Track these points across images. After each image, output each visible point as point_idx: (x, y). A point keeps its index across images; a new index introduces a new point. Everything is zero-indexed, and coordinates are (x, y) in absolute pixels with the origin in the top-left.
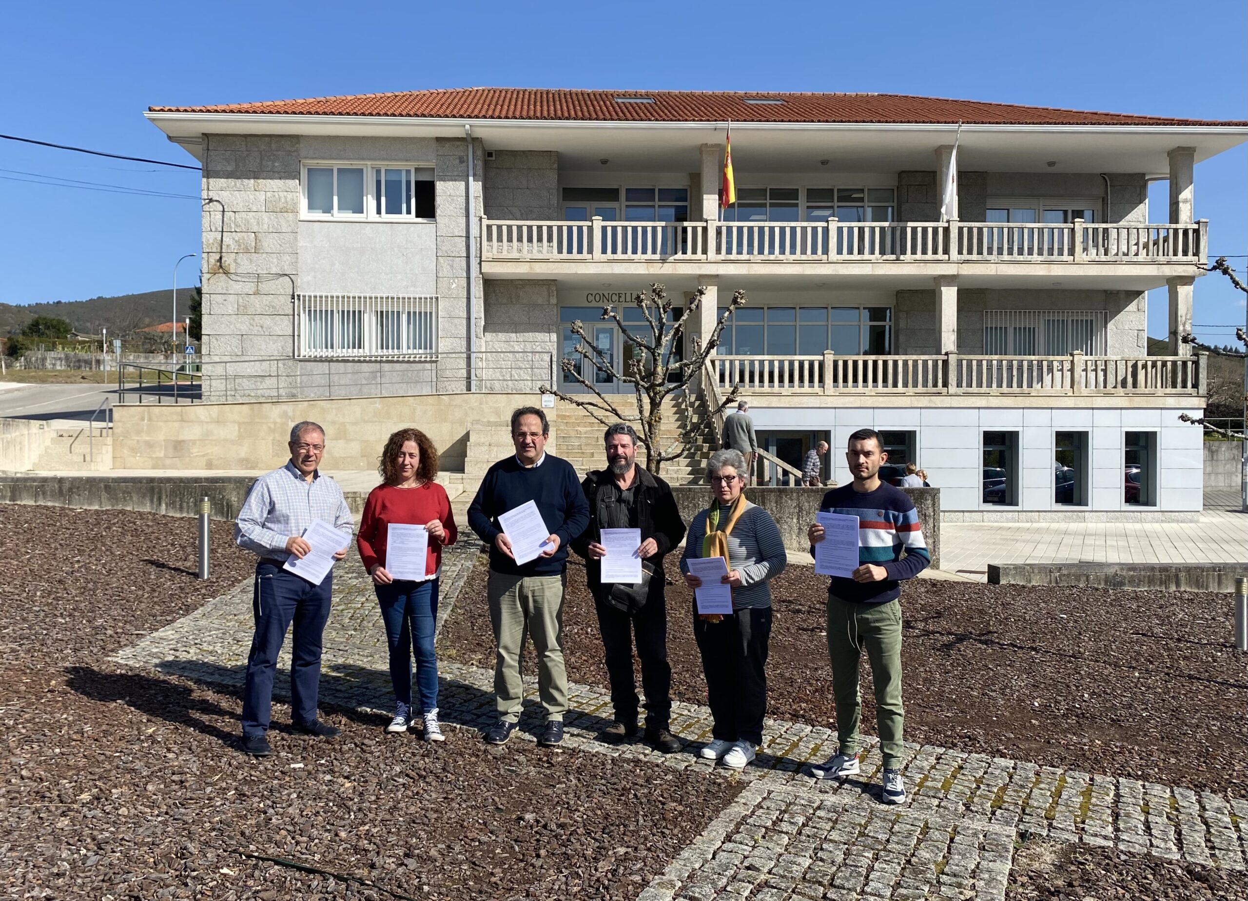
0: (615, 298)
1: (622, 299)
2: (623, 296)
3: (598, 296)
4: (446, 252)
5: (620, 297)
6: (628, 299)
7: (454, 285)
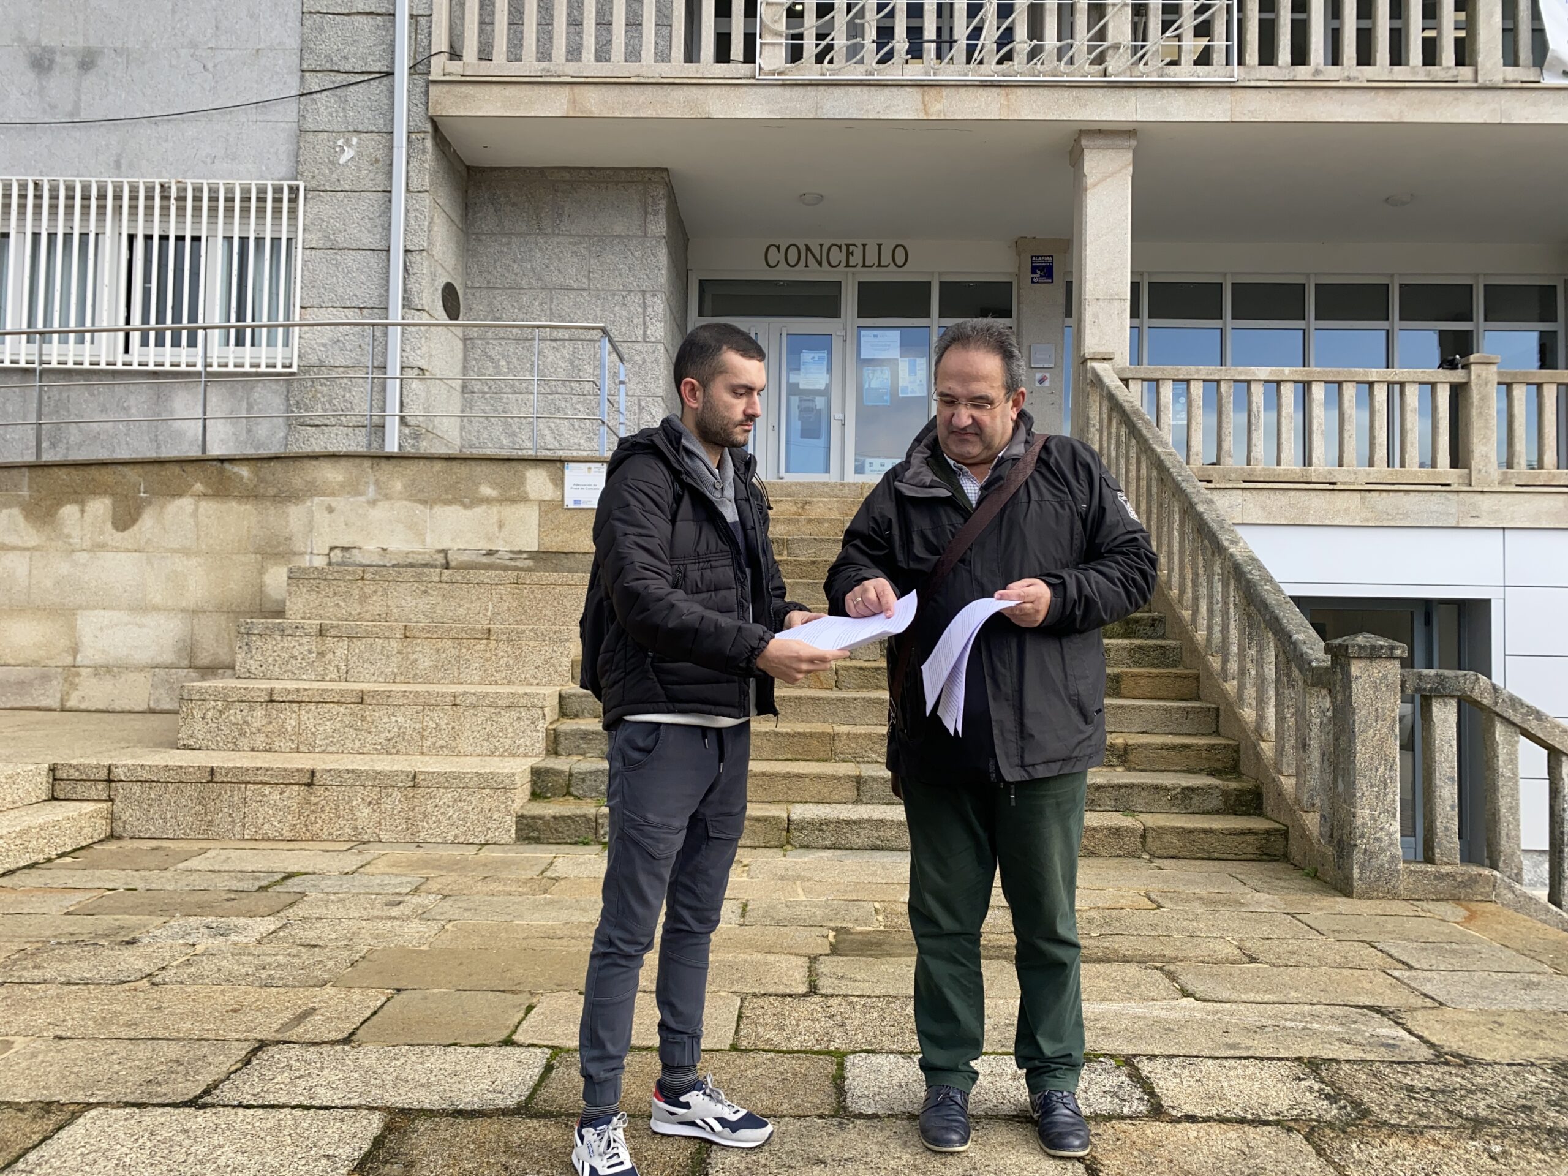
0: (837, 256)
1: (856, 259)
2: (858, 252)
3: (793, 252)
4: (329, 59)
5: (849, 254)
6: (872, 258)
7: (349, 153)
